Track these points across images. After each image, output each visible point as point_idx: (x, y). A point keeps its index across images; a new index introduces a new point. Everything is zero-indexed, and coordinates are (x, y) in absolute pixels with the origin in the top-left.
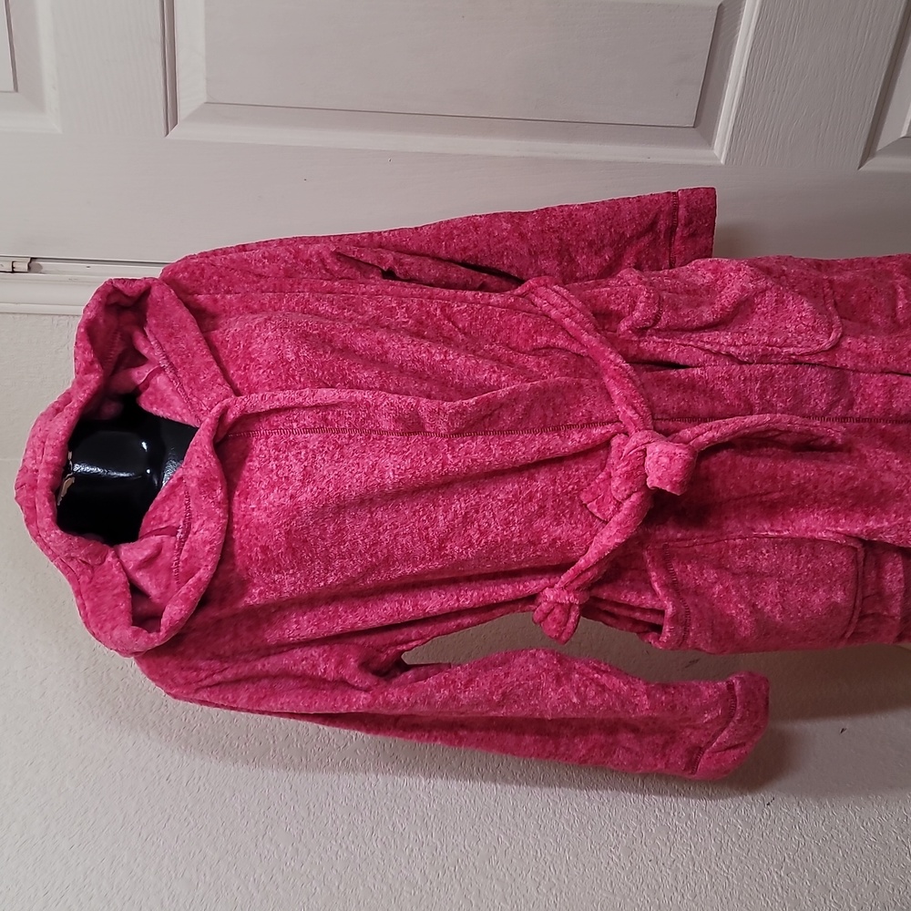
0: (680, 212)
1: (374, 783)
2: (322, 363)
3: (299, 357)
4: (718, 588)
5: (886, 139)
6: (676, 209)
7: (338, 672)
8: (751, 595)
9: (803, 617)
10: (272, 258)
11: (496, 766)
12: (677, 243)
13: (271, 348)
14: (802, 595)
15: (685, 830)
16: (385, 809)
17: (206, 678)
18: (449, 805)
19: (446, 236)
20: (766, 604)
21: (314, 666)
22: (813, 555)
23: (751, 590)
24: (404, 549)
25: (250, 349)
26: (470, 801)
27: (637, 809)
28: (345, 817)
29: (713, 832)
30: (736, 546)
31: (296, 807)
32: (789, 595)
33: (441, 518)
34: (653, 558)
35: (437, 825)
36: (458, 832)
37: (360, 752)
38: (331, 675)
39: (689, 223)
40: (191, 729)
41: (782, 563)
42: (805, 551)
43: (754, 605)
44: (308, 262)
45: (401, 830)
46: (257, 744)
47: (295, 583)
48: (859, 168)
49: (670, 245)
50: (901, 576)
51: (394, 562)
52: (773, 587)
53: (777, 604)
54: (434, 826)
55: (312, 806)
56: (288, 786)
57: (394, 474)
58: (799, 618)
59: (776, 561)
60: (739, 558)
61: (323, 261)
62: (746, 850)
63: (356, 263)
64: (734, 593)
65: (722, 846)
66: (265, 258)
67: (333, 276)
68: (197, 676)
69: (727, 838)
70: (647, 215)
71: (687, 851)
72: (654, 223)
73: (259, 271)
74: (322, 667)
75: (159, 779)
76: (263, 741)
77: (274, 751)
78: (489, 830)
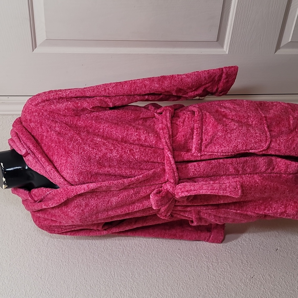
1: (113, 276)
5: (283, 43)
11: (156, 268)
15: (223, 289)
16: (118, 285)
18: (140, 283)
26: (148, 281)
27: (206, 281)
28: (104, 289)
29: (233, 289)
31: (86, 286)
35: (136, 290)
36: (144, 293)
37: (109, 265)
40: (49, 259)
45: (124, 293)
46: (72, 264)
48: (275, 53)
54: (135, 291)
55: (92, 286)
56: (83, 279)
57: (115, 203)
62: (245, 295)
65: (237, 294)
69: (238, 290)
71: (224, 296)
75: (38, 278)
76: (74, 262)
77: (78, 266)
78: (155, 291)
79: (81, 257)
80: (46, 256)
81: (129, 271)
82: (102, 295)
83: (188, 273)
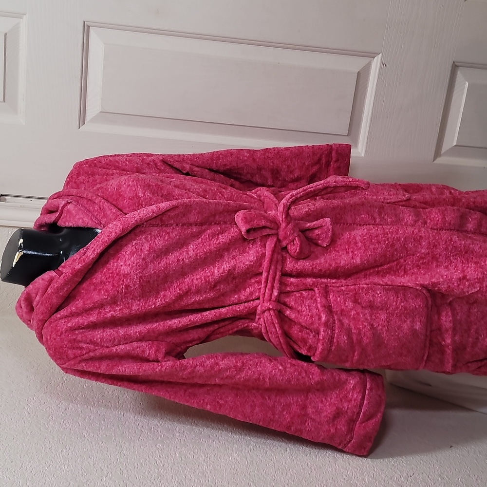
0: (333, 154)
1: (174, 456)
2: (157, 199)
3: (145, 195)
4: (353, 313)
5: (446, 147)
6: (331, 153)
7: (156, 355)
8: (371, 319)
9: (398, 335)
10: (130, 161)
11: (247, 452)
12: (331, 171)
13: (132, 190)
14: (398, 323)
16: (180, 468)
17: (85, 354)
18: (219, 468)
19: (216, 157)
20: (379, 325)
21: (143, 351)
22: (404, 299)
23: (371, 317)
24: (197, 287)
25: (120, 191)
26: (232, 467)
27: (333, 475)
28: (156, 470)
30: (363, 288)
31: (127, 464)
32: (392, 322)
33: (216, 272)
34: (320, 291)
36: (225, 480)
37: (166, 442)
38: (153, 357)
39: (337, 161)
40: (66, 428)
41: (388, 300)
42: (400, 296)
43: (372, 325)
44: (148, 164)
45: (190, 478)
46: (105, 436)
47: (139, 305)
48: (433, 161)
49: (327, 171)
50: (451, 318)
51: (191, 293)
52: (383, 316)
53: (385, 326)
54: (210, 477)
55: (136, 465)
56: (122, 455)
58: (396, 335)
59: (385, 299)
60: (365, 295)
61: (156, 164)
63: (172, 167)
64: (362, 316)
66: (127, 161)
67: (161, 171)
68: (81, 352)
70: (317, 155)
72: (320, 159)
73: (124, 167)
74: (148, 352)
75: (45, 448)
76: (108, 434)
77: (115, 439)
78: (243, 480)
79: (121, 430)
80: (62, 423)
81: (200, 452)
82: (152, 478)
83: (300, 462)
